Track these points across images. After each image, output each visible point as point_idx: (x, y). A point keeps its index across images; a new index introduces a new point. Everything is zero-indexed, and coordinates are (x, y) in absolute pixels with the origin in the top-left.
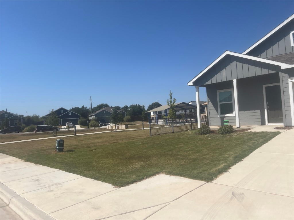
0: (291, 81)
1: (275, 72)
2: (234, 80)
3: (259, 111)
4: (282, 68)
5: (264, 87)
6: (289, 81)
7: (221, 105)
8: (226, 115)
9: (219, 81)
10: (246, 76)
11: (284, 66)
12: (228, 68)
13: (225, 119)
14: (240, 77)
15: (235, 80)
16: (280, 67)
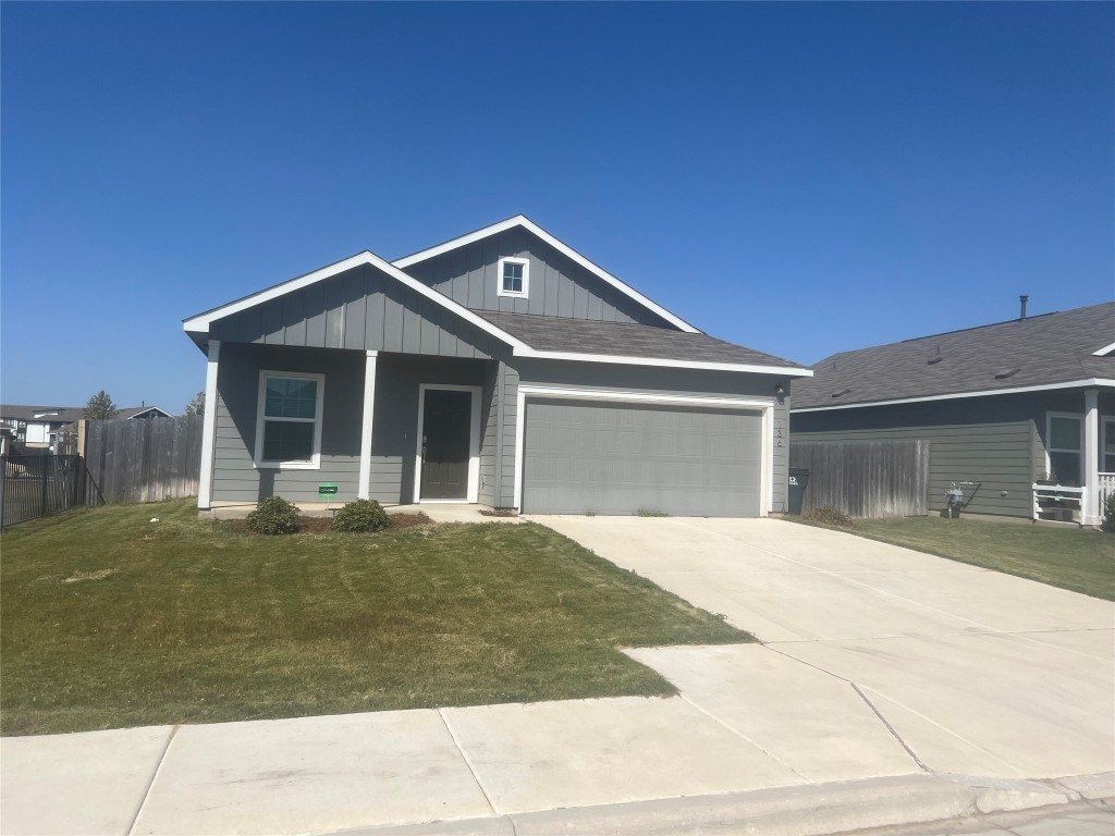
0: (524, 390)
1: (489, 357)
2: (369, 353)
3: (400, 459)
4: (516, 353)
5: (423, 387)
6: (520, 389)
7: (268, 424)
8: (284, 465)
9: (316, 342)
10: (412, 348)
11: (521, 350)
12: (357, 306)
13: (277, 477)
14: (394, 347)
15: (375, 353)
16: (510, 348)
